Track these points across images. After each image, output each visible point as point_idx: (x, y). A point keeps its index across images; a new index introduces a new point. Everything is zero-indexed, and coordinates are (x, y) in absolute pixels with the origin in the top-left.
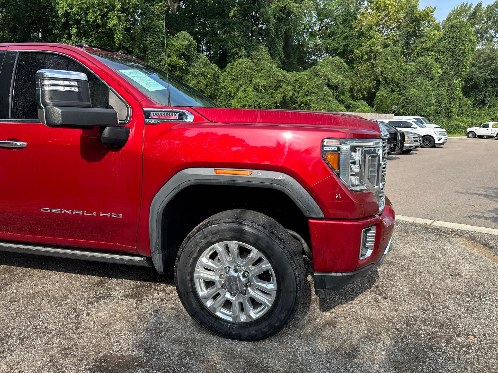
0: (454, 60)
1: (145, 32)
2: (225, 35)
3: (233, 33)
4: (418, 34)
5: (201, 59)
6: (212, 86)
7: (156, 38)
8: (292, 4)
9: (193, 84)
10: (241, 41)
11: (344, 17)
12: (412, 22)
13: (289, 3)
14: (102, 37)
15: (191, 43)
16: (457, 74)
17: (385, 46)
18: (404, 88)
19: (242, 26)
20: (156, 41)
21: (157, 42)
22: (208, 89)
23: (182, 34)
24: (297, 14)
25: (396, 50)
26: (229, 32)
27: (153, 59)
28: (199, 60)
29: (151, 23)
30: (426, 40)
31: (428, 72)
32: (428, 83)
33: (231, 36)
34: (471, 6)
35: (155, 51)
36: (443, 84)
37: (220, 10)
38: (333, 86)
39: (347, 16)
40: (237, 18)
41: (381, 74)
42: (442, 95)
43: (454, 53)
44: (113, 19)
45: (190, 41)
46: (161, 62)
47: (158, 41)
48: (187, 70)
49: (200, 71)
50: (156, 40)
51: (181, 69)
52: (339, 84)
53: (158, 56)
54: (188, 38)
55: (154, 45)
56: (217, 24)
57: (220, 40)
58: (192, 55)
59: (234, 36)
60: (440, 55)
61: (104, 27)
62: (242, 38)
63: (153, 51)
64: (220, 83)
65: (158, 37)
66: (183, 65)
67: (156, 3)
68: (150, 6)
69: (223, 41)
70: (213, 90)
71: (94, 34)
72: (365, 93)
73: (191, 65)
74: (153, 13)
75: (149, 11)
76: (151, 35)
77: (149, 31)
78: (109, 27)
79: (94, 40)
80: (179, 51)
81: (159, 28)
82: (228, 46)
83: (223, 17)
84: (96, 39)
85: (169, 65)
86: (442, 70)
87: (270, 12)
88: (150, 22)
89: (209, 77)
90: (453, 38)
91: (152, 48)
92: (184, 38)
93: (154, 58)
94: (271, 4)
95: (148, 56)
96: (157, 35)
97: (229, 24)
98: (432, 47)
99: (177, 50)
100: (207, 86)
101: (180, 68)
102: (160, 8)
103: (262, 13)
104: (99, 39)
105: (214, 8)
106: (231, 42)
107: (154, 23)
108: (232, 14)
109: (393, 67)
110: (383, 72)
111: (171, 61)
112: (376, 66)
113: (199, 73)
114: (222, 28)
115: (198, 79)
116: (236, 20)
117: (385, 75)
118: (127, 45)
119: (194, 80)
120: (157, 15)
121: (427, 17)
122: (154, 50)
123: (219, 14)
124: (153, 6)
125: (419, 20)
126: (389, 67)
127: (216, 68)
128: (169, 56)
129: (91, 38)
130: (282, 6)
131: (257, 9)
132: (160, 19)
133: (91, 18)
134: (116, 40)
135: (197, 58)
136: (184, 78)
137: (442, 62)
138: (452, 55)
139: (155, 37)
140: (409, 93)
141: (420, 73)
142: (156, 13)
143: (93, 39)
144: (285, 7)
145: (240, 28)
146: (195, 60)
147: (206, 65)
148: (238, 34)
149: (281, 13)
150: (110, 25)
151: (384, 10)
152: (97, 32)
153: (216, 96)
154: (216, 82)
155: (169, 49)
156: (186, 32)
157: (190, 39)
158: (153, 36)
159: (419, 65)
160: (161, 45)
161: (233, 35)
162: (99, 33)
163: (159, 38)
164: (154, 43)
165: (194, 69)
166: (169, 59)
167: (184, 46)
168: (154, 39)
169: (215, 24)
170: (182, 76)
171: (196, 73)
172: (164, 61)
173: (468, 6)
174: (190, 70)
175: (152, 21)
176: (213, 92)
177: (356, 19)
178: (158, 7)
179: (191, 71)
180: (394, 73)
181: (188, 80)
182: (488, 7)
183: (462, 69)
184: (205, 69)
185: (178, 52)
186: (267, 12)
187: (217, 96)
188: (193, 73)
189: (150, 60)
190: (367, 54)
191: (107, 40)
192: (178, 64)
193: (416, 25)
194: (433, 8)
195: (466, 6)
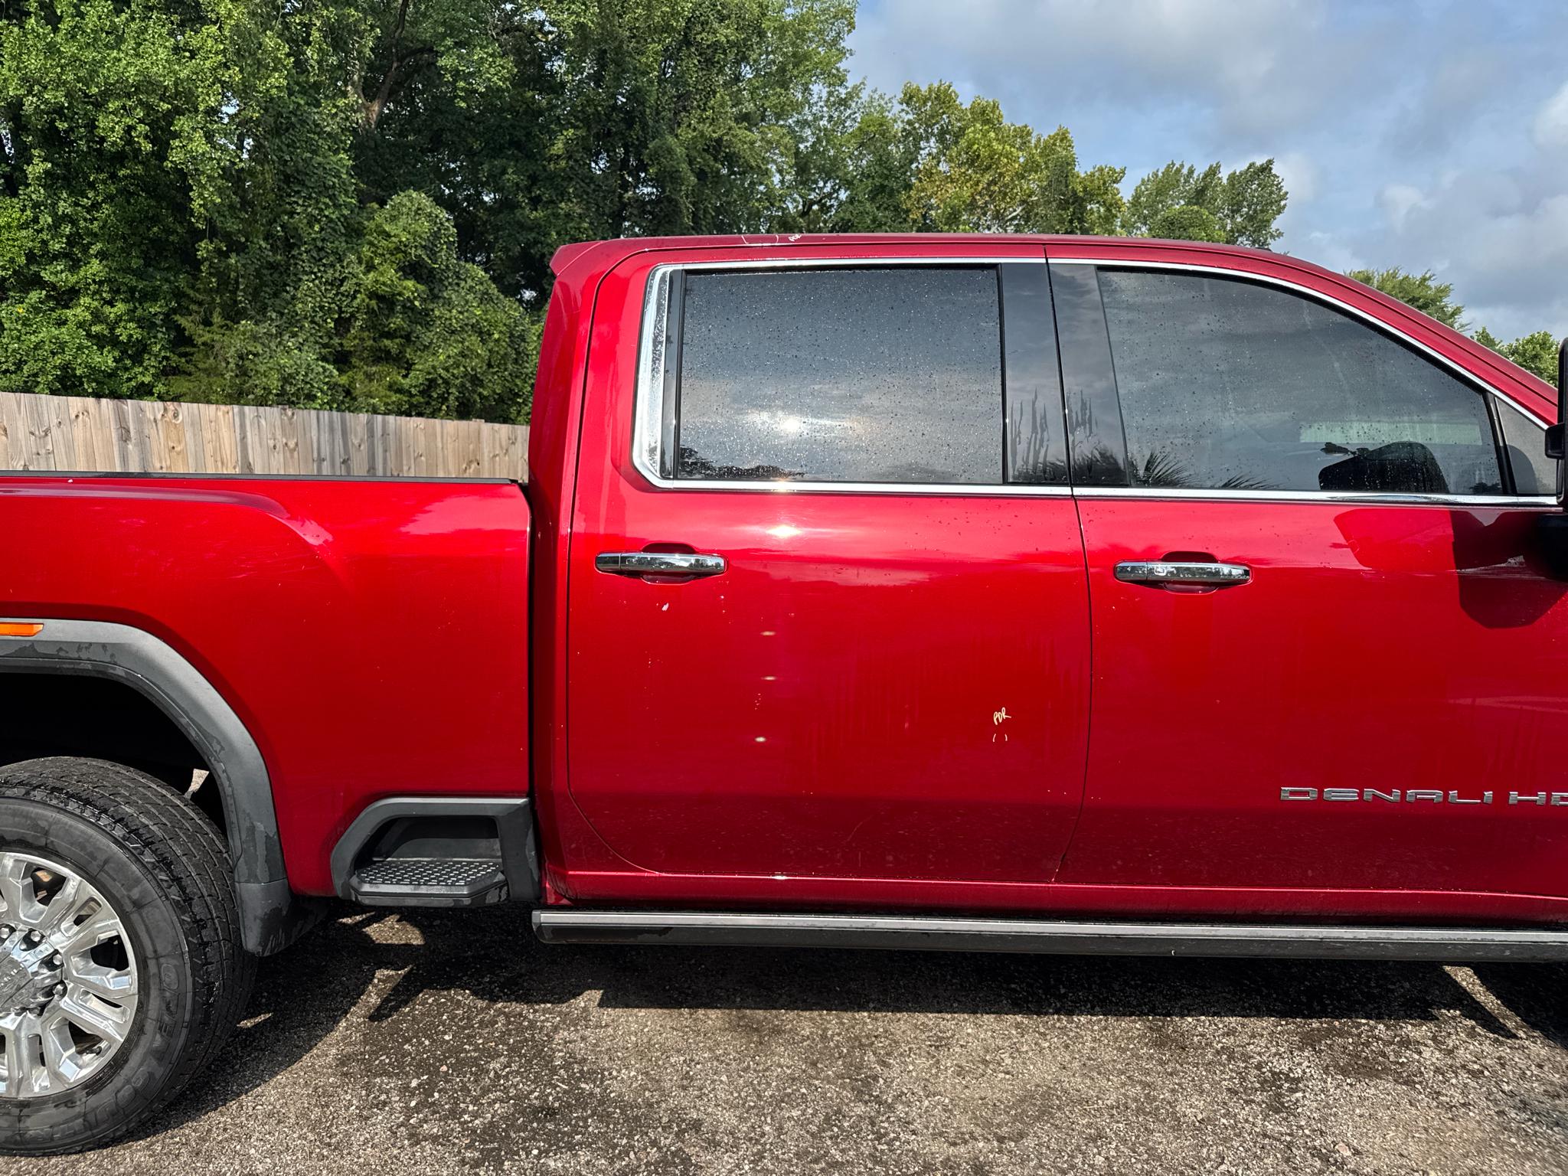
1: (289, 187)
2: (536, 210)
3: (563, 205)
5: (469, 281)
6: (505, 364)
7: (327, 206)
8: (739, 132)
9: (449, 357)
10: (591, 233)
11: (878, 181)
12: (1063, 205)
13: (730, 129)
14: (132, 194)
15: (439, 229)
19: (592, 186)
20: (327, 217)
21: (331, 220)
22: (494, 373)
23: (411, 200)
24: (754, 164)
26: (552, 202)
27: (315, 274)
28: (463, 284)
29: (311, 158)
33: (556, 216)
34: (1191, 172)
35: (322, 249)
37: (520, 134)
39: (887, 178)
40: (576, 161)
44: (191, 140)
45: (436, 223)
46: (341, 285)
47: (334, 217)
48: (427, 313)
49: (468, 318)
50: (327, 213)
51: (408, 308)
53: (332, 266)
54: (431, 213)
55: (322, 229)
56: (511, 176)
57: (521, 226)
58: (443, 267)
59: (567, 215)
61: (140, 163)
62: (591, 223)
63: (316, 246)
64: (527, 355)
65: (334, 205)
66: (415, 298)
67: (327, 97)
68: (306, 108)
69: (531, 229)
70: (509, 378)
71: (104, 182)
73: (439, 298)
74: (318, 130)
75: (303, 122)
76: (310, 198)
77: (304, 185)
78: (171, 162)
79: (103, 202)
80: (405, 252)
81: (338, 176)
82: (548, 245)
83: (530, 156)
84: (110, 198)
85: (372, 295)
87: (680, 151)
88: (309, 155)
89: (496, 336)
91: (314, 239)
92: (416, 213)
93: (319, 271)
94: (679, 126)
95: (296, 264)
96: (330, 199)
97: (551, 177)
99: (397, 249)
100: (490, 366)
101: (404, 306)
102: (343, 115)
103: (656, 152)
104: (119, 199)
105: (499, 126)
106: (558, 234)
107: (320, 159)
108: (559, 147)
111: (377, 281)
113: (466, 325)
114: (529, 189)
115: (462, 343)
116: (572, 168)
118: (232, 225)
119: (450, 345)
120: (329, 134)
121: (1105, 193)
122: (320, 244)
123: (516, 144)
124: (318, 104)
125: (1083, 200)
127: (515, 310)
128: (370, 267)
129: (90, 196)
130: (714, 135)
131: (638, 139)
132: (338, 148)
133: (112, 130)
134: (196, 205)
135: (458, 278)
136: (418, 337)
139: (324, 203)
142: (328, 129)
143: (100, 199)
144: (719, 141)
145: (588, 194)
146: (450, 284)
147: (485, 298)
148: (579, 211)
149: (707, 157)
150: (176, 156)
151: (989, 168)
152: (113, 176)
153: (517, 395)
154: (518, 353)
155: (371, 244)
156: (423, 195)
157: (437, 217)
158: (317, 202)
160: (343, 231)
161: (562, 212)
162: (120, 180)
163: (337, 206)
164: (319, 221)
165: (450, 311)
166: (371, 275)
167: (421, 238)
168: (321, 210)
169: (507, 176)
170: (410, 333)
171: (457, 322)
172: (354, 280)
173: (1185, 171)
174: (437, 313)
175: (314, 152)
176: (507, 384)
177: (908, 187)
178: (334, 111)
179: (440, 318)
181: (431, 343)
182: (1232, 178)
184: (485, 312)
185: (400, 255)
186: (670, 151)
187: (520, 397)
188: (448, 322)
189: (305, 278)
191: (148, 205)
192: (400, 294)
193: (1074, 213)
194: (1118, 170)
195: (1178, 171)
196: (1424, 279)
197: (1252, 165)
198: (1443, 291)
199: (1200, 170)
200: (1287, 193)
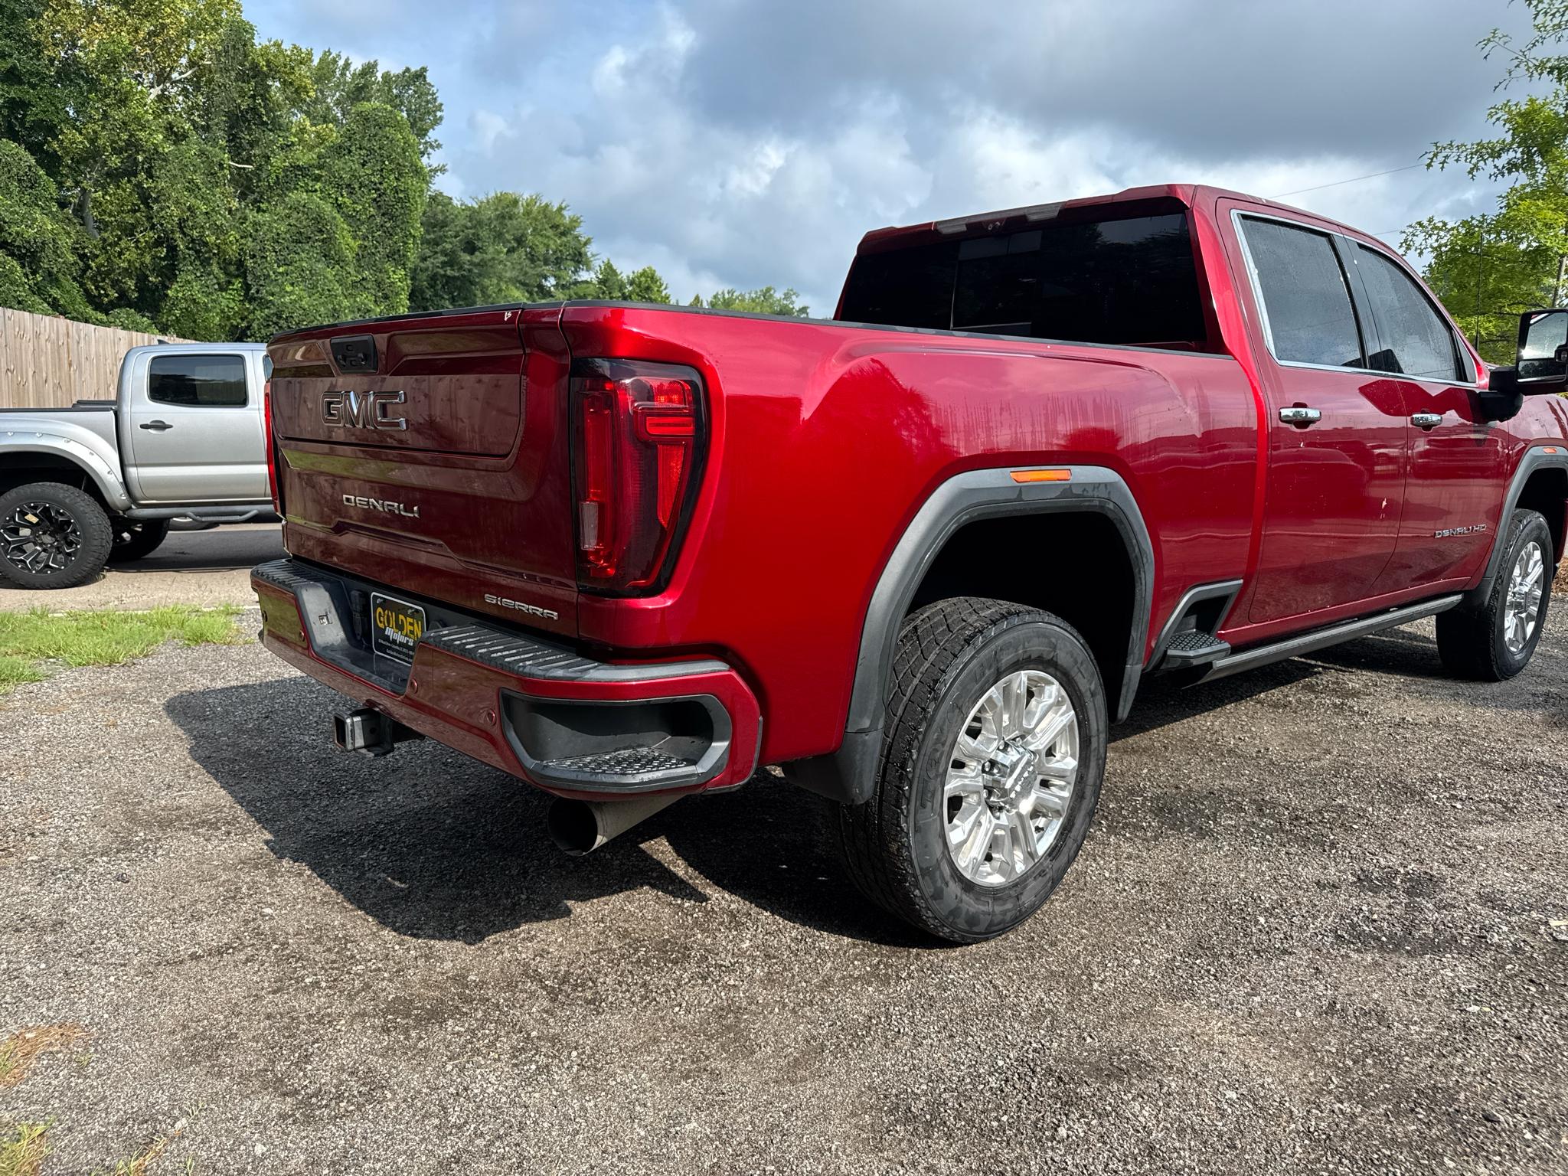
0: (383, 215)
4: (265, 119)
12: (242, 77)
16: (396, 256)
17: (175, 135)
18: (262, 282)
25: (215, 156)
30: (293, 144)
31: (323, 241)
32: (330, 273)
34: (347, 65)
36: (363, 279)
38: (19, 247)
41: (181, 228)
42: (369, 311)
43: (380, 196)
52: (43, 243)
60: (342, 196)
72: (131, 284)
86: (354, 238)
90: (371, 151)
98: (312, 166)
109: (213, 210)
110: (185, 221)
112: (156, 200)
117: (195, 234)
121: (291, 73)
125: (266, 75)
126: (204, 208)
137: (351, 216)
138: (374, 200)
140: (284, 296)
141: (300, 239)
159: (295, 215)
173: (341, 63)
180: (219, 230)
182: (388, 78)
183: (405, 243)
190: (117, 151)
193: (256, 88)
194: (304, 50)
195: (335, 61)
196: (560, 209)
197: (408, 70)
198: (575, 222)
199: (357, 65)
200: (441, 105)
